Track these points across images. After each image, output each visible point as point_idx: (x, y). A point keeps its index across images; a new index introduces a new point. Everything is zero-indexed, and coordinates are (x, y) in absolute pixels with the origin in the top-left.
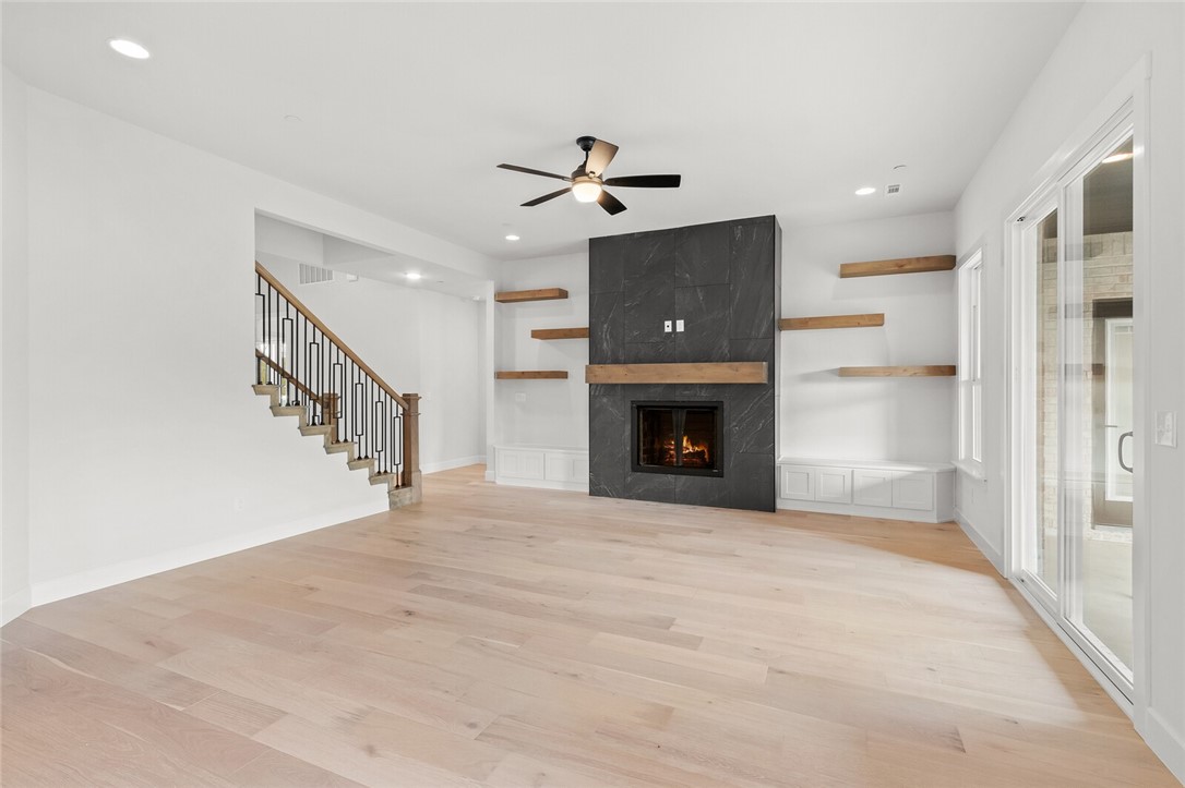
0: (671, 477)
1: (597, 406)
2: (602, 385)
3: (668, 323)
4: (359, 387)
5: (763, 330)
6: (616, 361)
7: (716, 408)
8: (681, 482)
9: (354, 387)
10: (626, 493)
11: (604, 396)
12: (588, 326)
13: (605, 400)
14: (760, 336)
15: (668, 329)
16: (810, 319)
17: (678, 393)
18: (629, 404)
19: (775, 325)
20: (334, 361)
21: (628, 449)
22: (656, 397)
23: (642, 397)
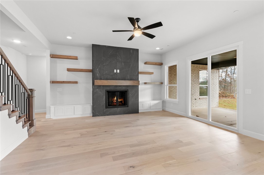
0: (116, 109)
1: (95, 91)
2: (97, 85)
3: (115, 70)
4: (17, 86)
5: (136, 74)
6: (101, 79)
7: (126, 91)
8: (119, 109)
9: (15, 85)
10: (104, 114)
11: (97, 89)
12: (92, 69)
13: (97, 90)
14: (136, 75)
15: (115, 72)
16: (142, 72)
17: (118, 88)
18: (105, 91)
19: (138, 73)
20: (9, 74)
21: (105, 102)
22: (112, 89)
23: (108, 89)
